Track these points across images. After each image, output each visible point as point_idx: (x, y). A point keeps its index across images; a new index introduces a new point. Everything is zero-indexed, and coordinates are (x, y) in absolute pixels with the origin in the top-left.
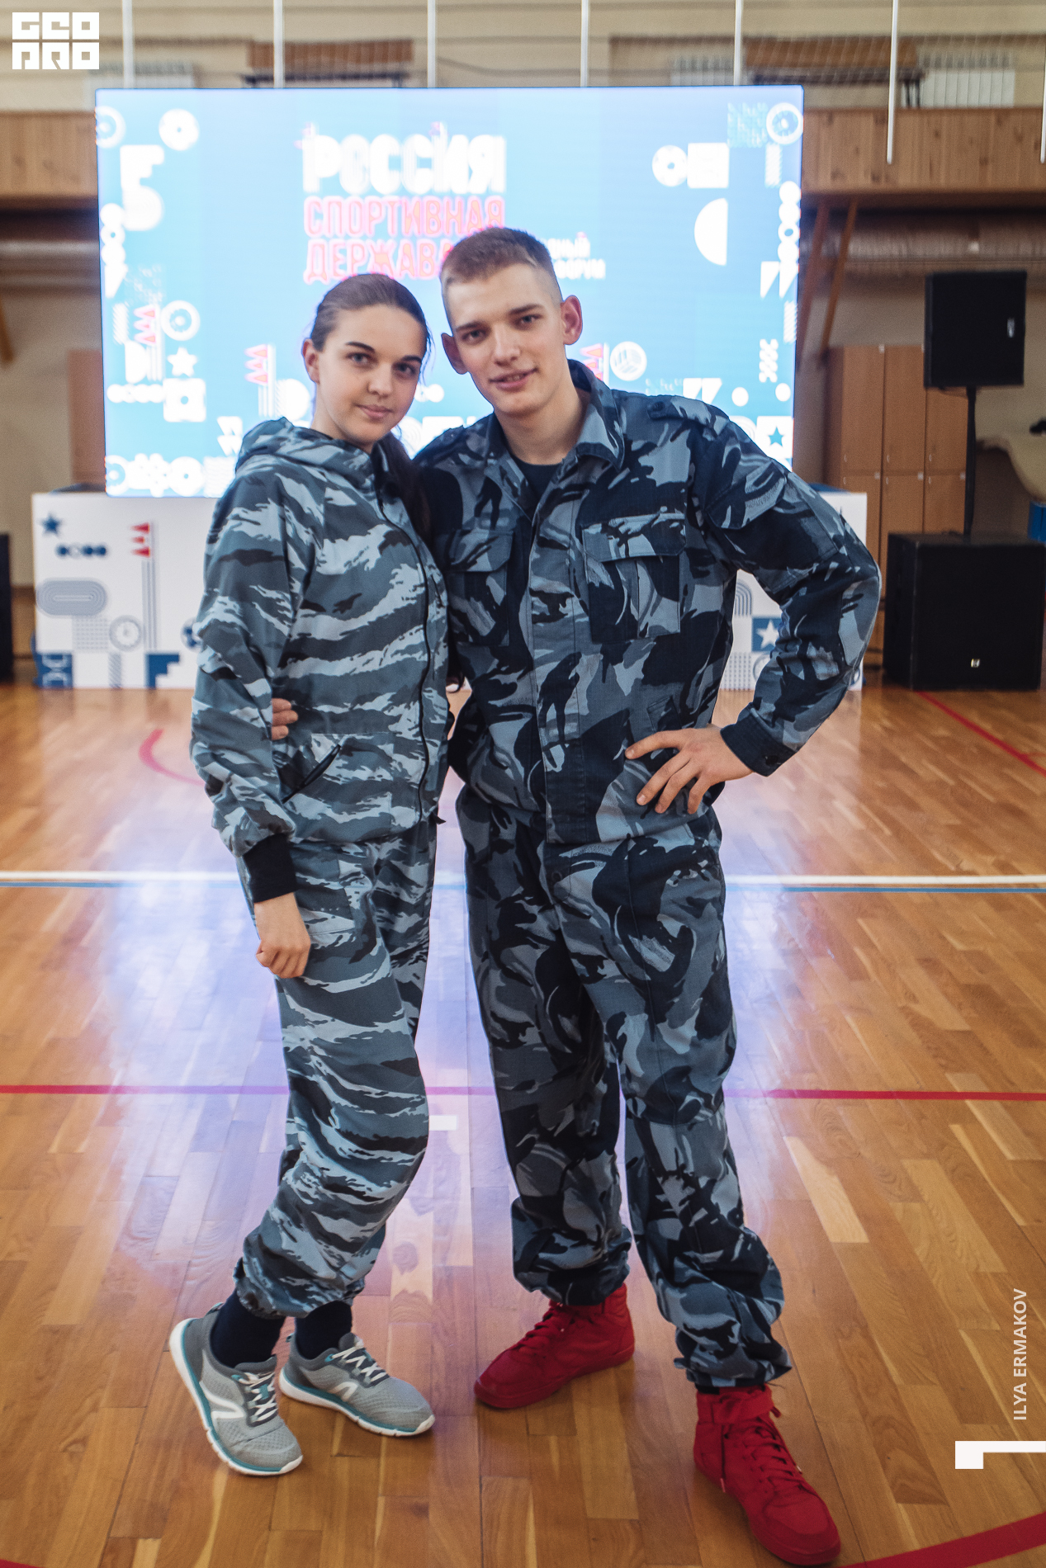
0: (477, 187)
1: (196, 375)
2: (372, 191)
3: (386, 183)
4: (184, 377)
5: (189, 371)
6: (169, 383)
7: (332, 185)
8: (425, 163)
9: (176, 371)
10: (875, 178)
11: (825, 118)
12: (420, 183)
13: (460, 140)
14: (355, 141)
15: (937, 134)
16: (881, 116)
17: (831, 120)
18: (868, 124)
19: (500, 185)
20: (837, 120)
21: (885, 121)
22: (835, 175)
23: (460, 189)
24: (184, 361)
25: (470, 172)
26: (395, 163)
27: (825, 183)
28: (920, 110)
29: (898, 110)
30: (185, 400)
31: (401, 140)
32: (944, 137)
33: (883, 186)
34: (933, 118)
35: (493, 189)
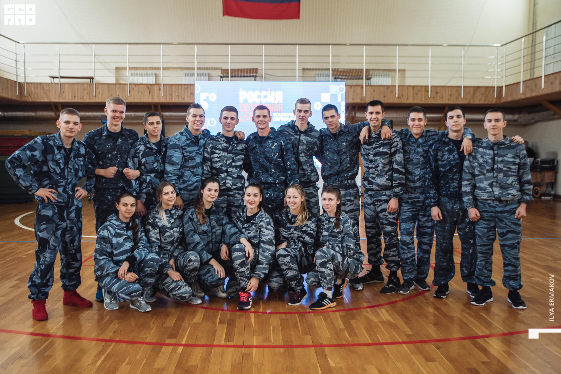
0: (277, 102)
2: (254, 102)
7: (245, 101)
8: (265, 97)
10: (361, 100)
11: (350, 87)
13: (273, 92)
14: (251, 92)
15: (374, 91)
16: (362, 87)
17: (351, 87)
18: (359, 88)
19: (281, 101)
20: (353, 87)
21: (363, 88)
22: (352, 99)
23: (273, 102)
26: (259, 97)
27: (350, 101)
28: (371, 86)
29: (366, 86)
31: (261, 92)
32: (376, 91)
33: (363, 102)
34: (374, 87)
35: (280, 102)
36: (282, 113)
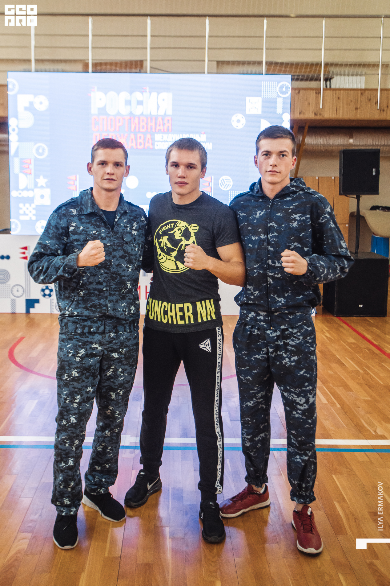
0: (161, 112)
1: (47, 187)
2: (119, 113)
3: (124, 111)
4: (42, 187)
5: (44, 185)
6: (36, 190)
7: (103, 111)
8: (140, 103)
9: (39, 185)
10: (316, 114)
11: (297, 91)
12: (138, 110)
13: (154, 94)
14: (112, 94)
15: (339, 98)
16: (318, 91)
17: (299, 91)
18: (313, 94)
19: (170, 112)
20: (301, 91)
21: (319, 93)
22: (300, 113)
23: (154, 113)
24: (42, 181)
25: (158, 107)
26: (128, 103)
28: (333, 89)
29: (324, 89)
30: (42, 197)
31: (131, 93)
32: (341, 98)
33: (318, 117)
34: (337, 92)
35: (167, 113)
36: (170, 135)
